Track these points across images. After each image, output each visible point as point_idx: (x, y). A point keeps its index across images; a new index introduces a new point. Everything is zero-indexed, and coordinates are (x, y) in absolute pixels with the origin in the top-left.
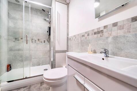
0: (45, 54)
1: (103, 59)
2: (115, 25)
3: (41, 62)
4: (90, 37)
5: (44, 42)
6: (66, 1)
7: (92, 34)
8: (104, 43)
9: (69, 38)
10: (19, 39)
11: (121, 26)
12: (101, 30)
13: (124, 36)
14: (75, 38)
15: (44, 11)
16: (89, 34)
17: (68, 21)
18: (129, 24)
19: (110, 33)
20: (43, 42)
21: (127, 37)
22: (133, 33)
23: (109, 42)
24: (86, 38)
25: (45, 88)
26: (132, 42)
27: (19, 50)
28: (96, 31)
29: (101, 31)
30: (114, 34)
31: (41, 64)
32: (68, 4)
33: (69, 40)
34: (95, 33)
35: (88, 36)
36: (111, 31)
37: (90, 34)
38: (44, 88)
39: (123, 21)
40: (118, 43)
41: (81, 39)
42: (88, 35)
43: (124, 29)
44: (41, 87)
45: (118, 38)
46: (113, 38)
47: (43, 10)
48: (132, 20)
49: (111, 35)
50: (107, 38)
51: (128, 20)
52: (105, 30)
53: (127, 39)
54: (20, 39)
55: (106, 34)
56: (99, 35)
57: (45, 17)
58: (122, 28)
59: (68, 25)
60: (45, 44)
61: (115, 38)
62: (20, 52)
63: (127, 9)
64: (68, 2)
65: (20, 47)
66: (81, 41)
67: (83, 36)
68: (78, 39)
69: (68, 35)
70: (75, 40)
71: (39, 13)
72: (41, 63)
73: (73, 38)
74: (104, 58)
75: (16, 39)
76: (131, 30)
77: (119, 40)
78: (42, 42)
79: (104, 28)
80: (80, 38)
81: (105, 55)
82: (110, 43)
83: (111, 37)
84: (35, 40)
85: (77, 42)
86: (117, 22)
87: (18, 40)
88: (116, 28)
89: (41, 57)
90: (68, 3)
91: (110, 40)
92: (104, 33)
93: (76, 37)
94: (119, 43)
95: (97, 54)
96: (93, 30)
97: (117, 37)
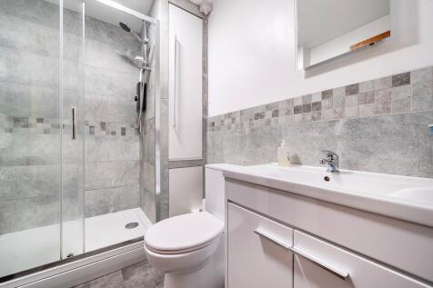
0: (125, 173)
1: (327, 179)
2: (352, 90)
3: (111, 203)
4: (282, 119)
5: (123, 134)
6: (199, 6)
7: (288, 113)
8: (325, 136)
9: (209, 122)
10: (30, 122)
11: (366, 94)
12: (313, 101)
13: (375, 120)
14: (230, 120)
15: (128, 30)
16: (277, 111)
17: (205, 70)
18: (388, 91)
19: (339, 110)
20: (119, 132)
21: (382, 122)
22: (397, 113)
23: (338, 134)
24: (268, 122)
25: (143, 283)
26: (394, 133)
27: (29, 161)
28: (299, 103)
29: (315, 104)
30: (350, 113)
31: (112, 209)
32: (205, 17)
33: (209, 128)
34: (297, 110)
35: (273, 116)
36: (343, 105)
37: (282, 112)
38: (137, 283)
39: (373, 82)
40: (360, 137)
41: (251, 124)
42: (276, 114)
43: (376, 102)
44: (127, 283)
45: (360, 126)
46: (346, 124)
47: (124, 27)
48: (393, 82)
49: (341, 115)
50: (332, 123)
51: (383, 80)
52: (325, 103)
53: (383, 128)
54: (32, 121)
55: (327, 114)
56: (309, 116)
57: (126, 50)
58: (368, 99)
59: (205, 80)
60: (126, 141)
61: (354, 124)
62: (34, 169)
63: (379, 54)
64: (205, 9)
65: (34, 152)
66: (253, 130)
67: (259, 116)
68: (242, 125)
69: (205, 110)
70: (229, 128)
71: (104, 35)
72: (111, 206)
73: (223, 121)
74: (330, 175)
75: (16, 120)
76: (391, 106)
77: (362, 128)
78: (114, 133)
79: (323, 98)
80: (248, 122)
81: (331, 169)
82: (339, 137)
83: (342, 121)
84: (91, 127)
85: (237, 134)
86: (357, 85)
87: (27, 126)
88: (354, 98)
89: (113, 184)
90: (206, 13)
91: (339, 128)
92: (323, 111)
93: (234, 119)
94: (362, 136)
95: (303, 166)
96: (290, 101)
97: (357, 121)
